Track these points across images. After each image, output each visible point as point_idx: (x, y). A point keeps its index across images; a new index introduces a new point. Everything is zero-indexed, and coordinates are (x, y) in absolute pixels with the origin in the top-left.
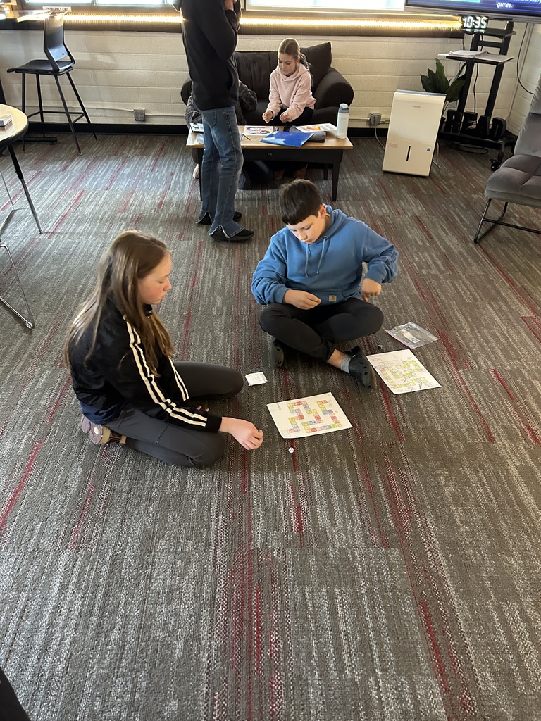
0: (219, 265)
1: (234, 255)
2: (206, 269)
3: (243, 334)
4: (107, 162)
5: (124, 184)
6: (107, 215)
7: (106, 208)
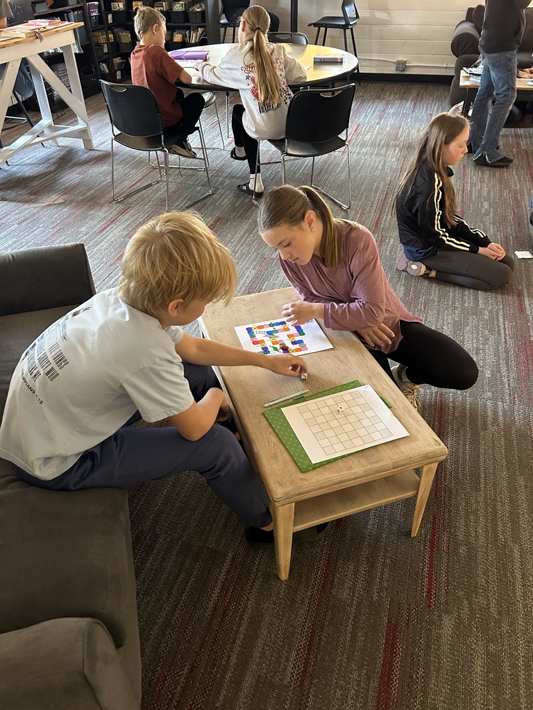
0: (482, 181)
1: (494, 175)
2: (471, 184)
3: (509, 227)
4: (373, 103)
5: (391, 121)
6: (382, 142)
7: (380, 137)
